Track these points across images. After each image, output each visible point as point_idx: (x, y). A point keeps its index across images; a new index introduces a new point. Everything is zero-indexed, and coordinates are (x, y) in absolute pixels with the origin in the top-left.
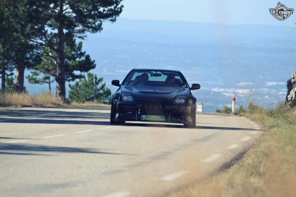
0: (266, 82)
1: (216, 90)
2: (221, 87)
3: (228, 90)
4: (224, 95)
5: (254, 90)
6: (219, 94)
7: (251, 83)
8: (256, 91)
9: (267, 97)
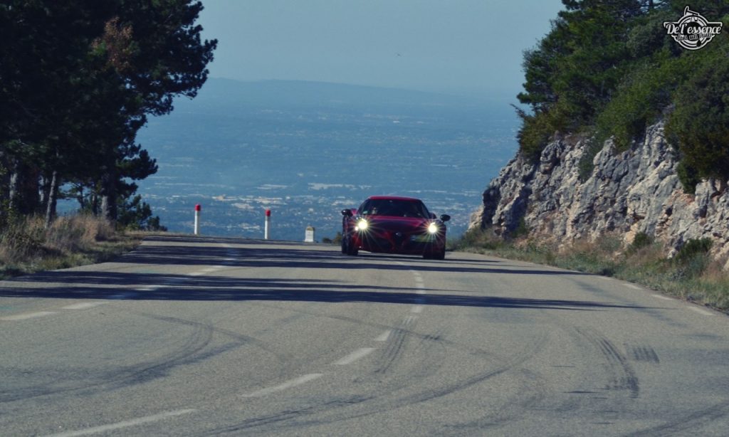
0: (309, 184)
1: (221, 198)
2: (229, 193)
3: (244, 200)
4: (235, 207)
5: (288, 198)
6: (226, 206)
7: (284, 187)
8: (292, 199)
9: (311, 210)
